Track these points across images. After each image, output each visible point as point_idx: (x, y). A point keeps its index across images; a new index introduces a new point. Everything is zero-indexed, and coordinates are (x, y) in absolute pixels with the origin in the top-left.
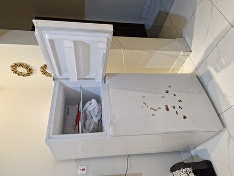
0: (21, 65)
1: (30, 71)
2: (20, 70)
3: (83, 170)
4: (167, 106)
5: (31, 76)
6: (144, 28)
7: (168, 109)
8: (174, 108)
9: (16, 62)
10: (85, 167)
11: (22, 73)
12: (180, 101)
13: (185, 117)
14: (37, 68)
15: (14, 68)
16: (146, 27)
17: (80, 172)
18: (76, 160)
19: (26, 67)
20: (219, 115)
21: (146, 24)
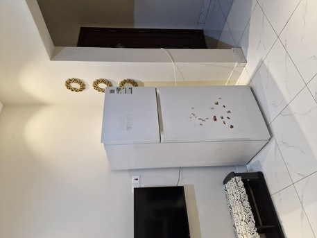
0: (75, 81)
1: (83, 87)
2: (74, 85)
3: (137, 179)
4: (215, 117)
5: (84, 91)
6: (203, 35)
7: (215, 120)
8: (222, 118)
9: (71, 78)
10: (138, 177)
11: (75, 89)
12: (229, 112)
13: (232, 127)
14: (89, 83)
15: (68, 83)
16: (205, 33)
17: (133, 181)
18: (130, 170)
19: (80, 82)
20: (268, 126)
21: (205, 29)
